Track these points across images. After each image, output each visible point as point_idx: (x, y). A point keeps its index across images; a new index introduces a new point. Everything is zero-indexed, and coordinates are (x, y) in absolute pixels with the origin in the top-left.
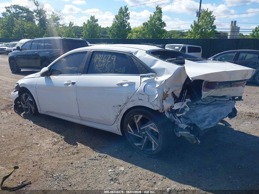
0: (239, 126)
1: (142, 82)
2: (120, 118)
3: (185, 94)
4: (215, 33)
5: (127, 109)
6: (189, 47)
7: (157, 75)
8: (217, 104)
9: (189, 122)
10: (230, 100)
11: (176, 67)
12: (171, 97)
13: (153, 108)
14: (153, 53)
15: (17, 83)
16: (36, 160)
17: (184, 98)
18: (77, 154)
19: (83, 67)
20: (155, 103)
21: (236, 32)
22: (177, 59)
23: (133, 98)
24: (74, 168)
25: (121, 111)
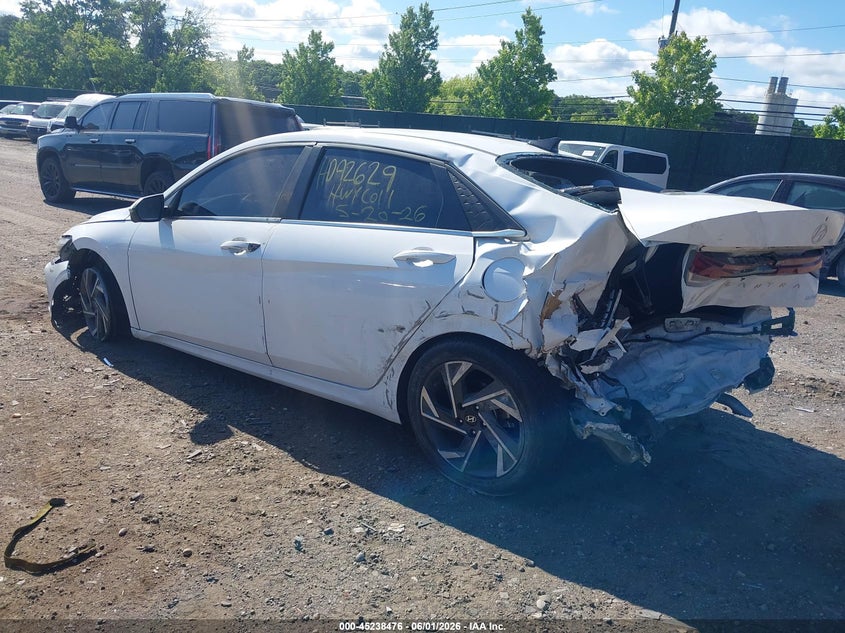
0: (775, 418)
1: (477, 255)
2: (399, 367)
3: (616, 305)
4: (716, 114)
5: (423, 341)
6: (627, 155)
7: (527, 238)
8: (711, 342)
9: (621, 393)
10: (755, 331)
11: (593, 214)
12: (568, 309)
13: (507, 343)
14: (520, 164)
15: (66, 236)
16: (121, 483)
17: (609, 316)
18: (253, 474)
19: (289, 195)
20: (517, 326)
21: (783, 115)
22: (595, 190)
23: (444, 308)
24: (244, 517)
25: (403, 344)
